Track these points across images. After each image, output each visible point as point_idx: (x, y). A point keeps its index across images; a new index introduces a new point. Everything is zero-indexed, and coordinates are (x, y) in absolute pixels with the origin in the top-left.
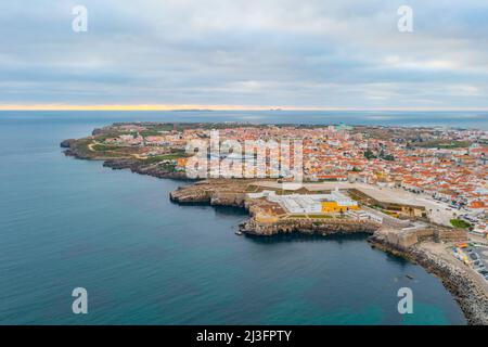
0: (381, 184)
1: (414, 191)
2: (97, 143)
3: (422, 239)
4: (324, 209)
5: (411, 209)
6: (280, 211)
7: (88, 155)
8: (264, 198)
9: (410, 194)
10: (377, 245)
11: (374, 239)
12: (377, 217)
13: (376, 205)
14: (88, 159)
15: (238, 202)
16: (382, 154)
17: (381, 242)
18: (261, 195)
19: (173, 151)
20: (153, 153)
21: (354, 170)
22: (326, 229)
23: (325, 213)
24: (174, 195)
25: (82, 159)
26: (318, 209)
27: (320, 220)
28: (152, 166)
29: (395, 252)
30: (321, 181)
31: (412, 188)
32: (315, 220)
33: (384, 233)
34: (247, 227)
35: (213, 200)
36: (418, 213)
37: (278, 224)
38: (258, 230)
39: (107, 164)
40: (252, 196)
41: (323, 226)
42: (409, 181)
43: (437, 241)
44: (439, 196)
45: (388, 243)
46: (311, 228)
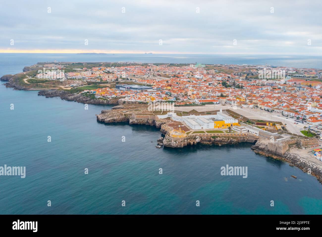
0: (245, 106)
1: (268, 111)
2: (30, 78)
3: (290, 146)
4: (216, 126)
5: (274, 124)
6: (185, 129)
7: (24, 87)
8: (169, 118)
9: (266, 113)
10: (260, 152)
11: (257, 147)
12: (254, 131)
13: (248, 121)
14: (24, 90)
15: (150, 122)
16: (234, 84)
17: (262, 150)
18: (166, 116)
19: (89, 83)
20: (75, 85)
21: (222, 96)
22: (220, 141)
23: (217, 129)
24: (101, 117)
25: (20, 90)
26: (212, 126)
27: (216, 134)
28: (76, 95)
29: (275, 157)
30: (203, 104)
31: (266, 108)
32: (213, 134)
33: (263, 142)
34: (165, 142)
35: (131, 121)
36: (279, 127)
37: (187, 139)
38: (174, 144)
39: (41, 93)
40: (161, 117)
41: (218, 139)
42: (263, 103)
43: (299, 148)
44: (286, 113)
45: (268, 151)
46: (210, 141)
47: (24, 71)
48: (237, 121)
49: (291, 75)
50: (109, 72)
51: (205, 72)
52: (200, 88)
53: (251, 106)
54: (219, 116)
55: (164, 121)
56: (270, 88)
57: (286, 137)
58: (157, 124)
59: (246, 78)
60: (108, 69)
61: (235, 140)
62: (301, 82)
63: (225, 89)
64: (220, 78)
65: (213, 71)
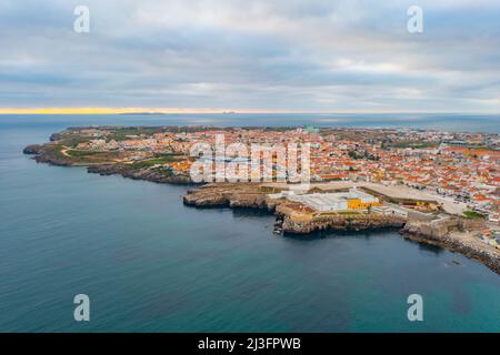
0: (385, 182)
1: (417, 188)
2: (70, 149)
3: (450, 229)
4: (349, 207)
5: (427, 204)
6: (309, 210)
7: (64, 162)
8: (284, 198)
9: (415, 190)
10: (411, 237)
11: (407, 231)
12: (402, 212)
13: (392, 201)
14: (65, 165)
15: (259, 203)
16: (366, 155)
17: (414, 234)
18: (280, 195)
19: (157, 156)
20: (136, 158)
21: (351, 170)
22: (357, 225)
23: (351, 210)
25: (59, 165)
26: (344, 206)
27: (351, 216)
28: (143, 171)
29: (430, 242)
30: (327, 181)
31: (415, 185)
32: (347, 216)
33: (414, 225)
35: (232, 202)
36: (433, 207)
37: (314, 222)
39: (92, 170)
40: (273, 196)
41: (354, 222)
42: (410, 178)
43: (462, 231)
44: (442, 190)
45: (421, 235)
46: (343, 224)
47: (52, 140)
48: (377, 200)
49: (448, 142)
50: (180, 140)
51: (321, 138)
52: (319, 160)
53: (394, 182)
54: (353, 194)
55: (278, 202)
56: (417, 159)
57: (443, 218)
58: (270, 205)
59: (382, 146)
60: (178, 136)
61: (377, 223)
62: (461, 151)
63: (354, 161)
64: (345, 147)
65: (333, 137)
